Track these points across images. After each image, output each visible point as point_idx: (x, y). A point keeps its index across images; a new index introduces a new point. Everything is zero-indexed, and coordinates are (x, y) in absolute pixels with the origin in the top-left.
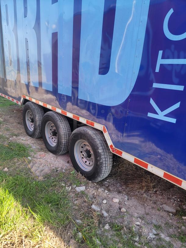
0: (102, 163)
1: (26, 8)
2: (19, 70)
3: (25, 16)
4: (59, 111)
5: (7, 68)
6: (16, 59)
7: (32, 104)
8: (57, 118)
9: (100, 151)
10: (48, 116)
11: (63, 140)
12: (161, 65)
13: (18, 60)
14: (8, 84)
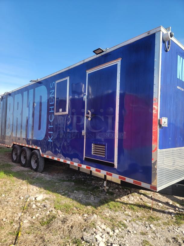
0: (39, 162)
1: (18, 106)
2: (12, 131)
3: (18, 109)
4: (27, 146)
5: (7, 130)
6: (12, 123)
7: (17, 146)
8: (26, 149)
9: (39, 157)
10: (23, 149)
11: (28, 159)
12: (50, 127)
13: (13, 125)
14: (6, 138)
